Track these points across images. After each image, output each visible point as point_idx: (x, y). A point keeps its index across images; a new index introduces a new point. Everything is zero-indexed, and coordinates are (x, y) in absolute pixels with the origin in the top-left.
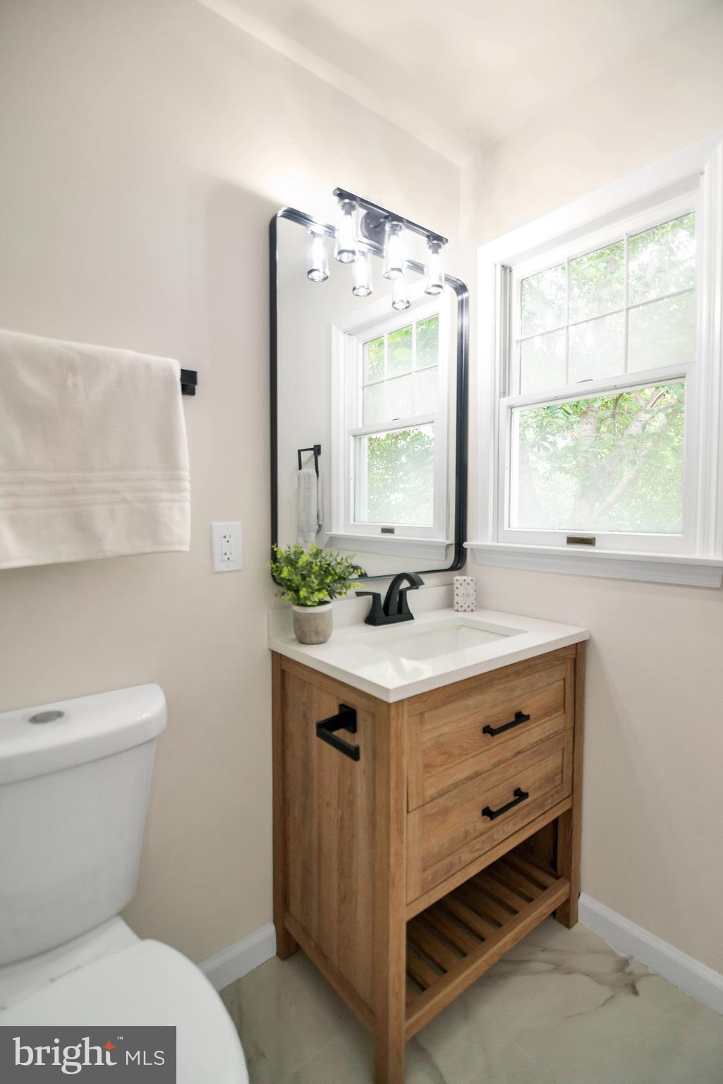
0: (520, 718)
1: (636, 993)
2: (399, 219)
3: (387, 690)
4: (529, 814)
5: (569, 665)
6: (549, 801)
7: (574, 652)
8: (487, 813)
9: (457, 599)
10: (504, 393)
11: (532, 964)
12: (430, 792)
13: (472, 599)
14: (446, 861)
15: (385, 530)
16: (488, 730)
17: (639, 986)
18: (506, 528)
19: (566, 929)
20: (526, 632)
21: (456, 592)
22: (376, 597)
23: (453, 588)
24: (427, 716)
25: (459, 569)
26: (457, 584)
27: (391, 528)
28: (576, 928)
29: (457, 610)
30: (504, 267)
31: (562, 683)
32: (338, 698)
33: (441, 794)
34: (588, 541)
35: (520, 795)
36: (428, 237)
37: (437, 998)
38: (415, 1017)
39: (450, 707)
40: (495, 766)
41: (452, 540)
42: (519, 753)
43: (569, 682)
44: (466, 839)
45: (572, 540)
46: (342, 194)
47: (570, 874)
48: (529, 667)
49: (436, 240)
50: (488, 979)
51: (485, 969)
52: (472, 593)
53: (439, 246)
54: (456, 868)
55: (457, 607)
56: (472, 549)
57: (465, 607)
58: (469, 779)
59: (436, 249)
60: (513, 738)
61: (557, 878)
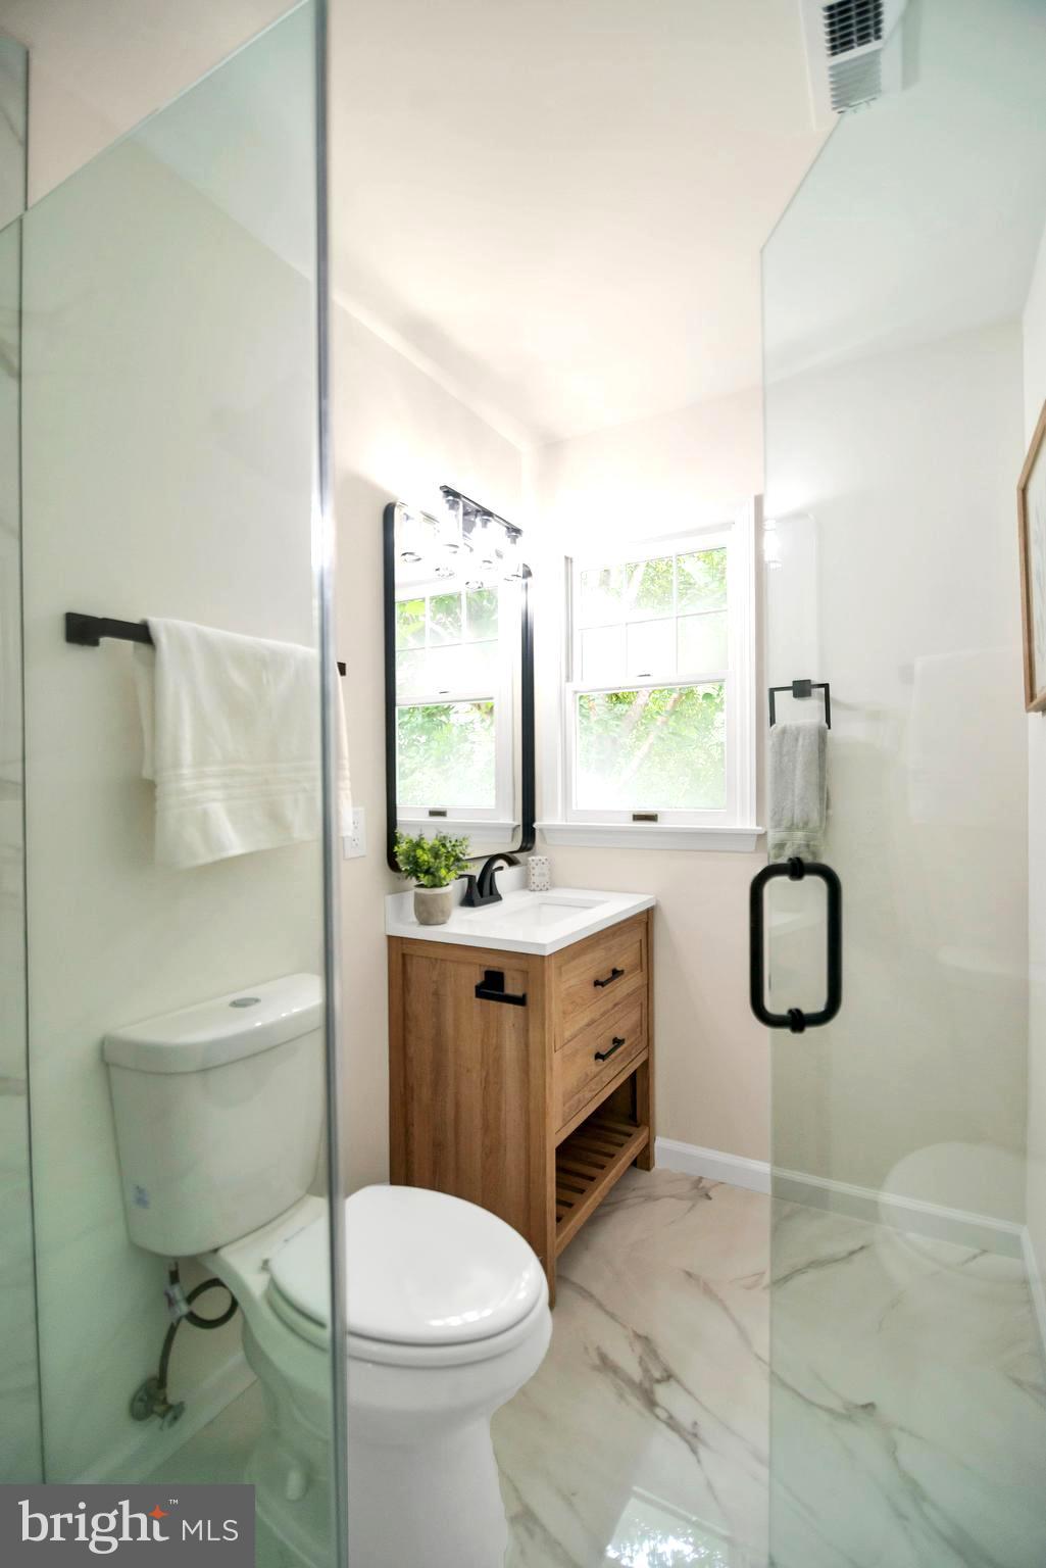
0: (616, 973)
1: (710, 1198)
2: (490, 514)
3: (543, 946)
4: (623, 1060)
5: (642, 929)
6: (634, 1051)
7: (645, 916)
8: (598, 1056)
9: (533, 879)
10: (569, 678)
11: (627, 1202)
12: (567, 1034)
13: (547, 878)
14: (576, 1097)
15: (433, 813)
16: (597, 983)
17: (711, 1194)
18: (574, 808)
19: (647, 1172)
20: (606, 902)
21: (533, 872)
22: (471, 878)
23: (528, 868)
24: (563, 969)
25: (529, 849)
26: (533, 864)
27: (442, 810)
28: (653, 1170)
29: (534, 890)
30: (567, 558)
31: (638, 944)
32: (480, 965)
33: (574, 1037)
34: (652, 818)
35: (617, 1042)
36: (508, 528)
37: (572, 1223)
38: (562, 1235)
39: (574, 963)
40: (603, 1015)
41: (519, 821)
42: (616, 1005)
43: (644, 941)
44: (587, 1080)
45: (638, 818)
46: (448, 491)
47: (648, 1121)
48: (620, 929)
49: (514, 531)
50: (594, 1220)
51: (600, 1199)
52: (547, 872)
53: (517, 537)
54: (583, 1104)
55: (533, 887)
56: (541, 830)
57: (541, 887)
58: (588, 1025)
59: (514, 540)
60: (612, 991)
61: (637, 1126)
